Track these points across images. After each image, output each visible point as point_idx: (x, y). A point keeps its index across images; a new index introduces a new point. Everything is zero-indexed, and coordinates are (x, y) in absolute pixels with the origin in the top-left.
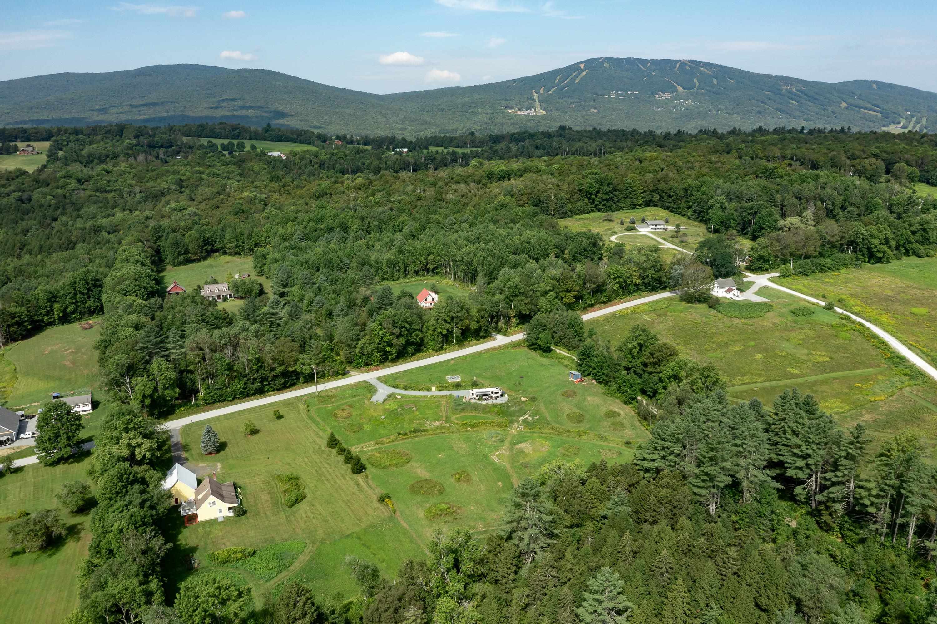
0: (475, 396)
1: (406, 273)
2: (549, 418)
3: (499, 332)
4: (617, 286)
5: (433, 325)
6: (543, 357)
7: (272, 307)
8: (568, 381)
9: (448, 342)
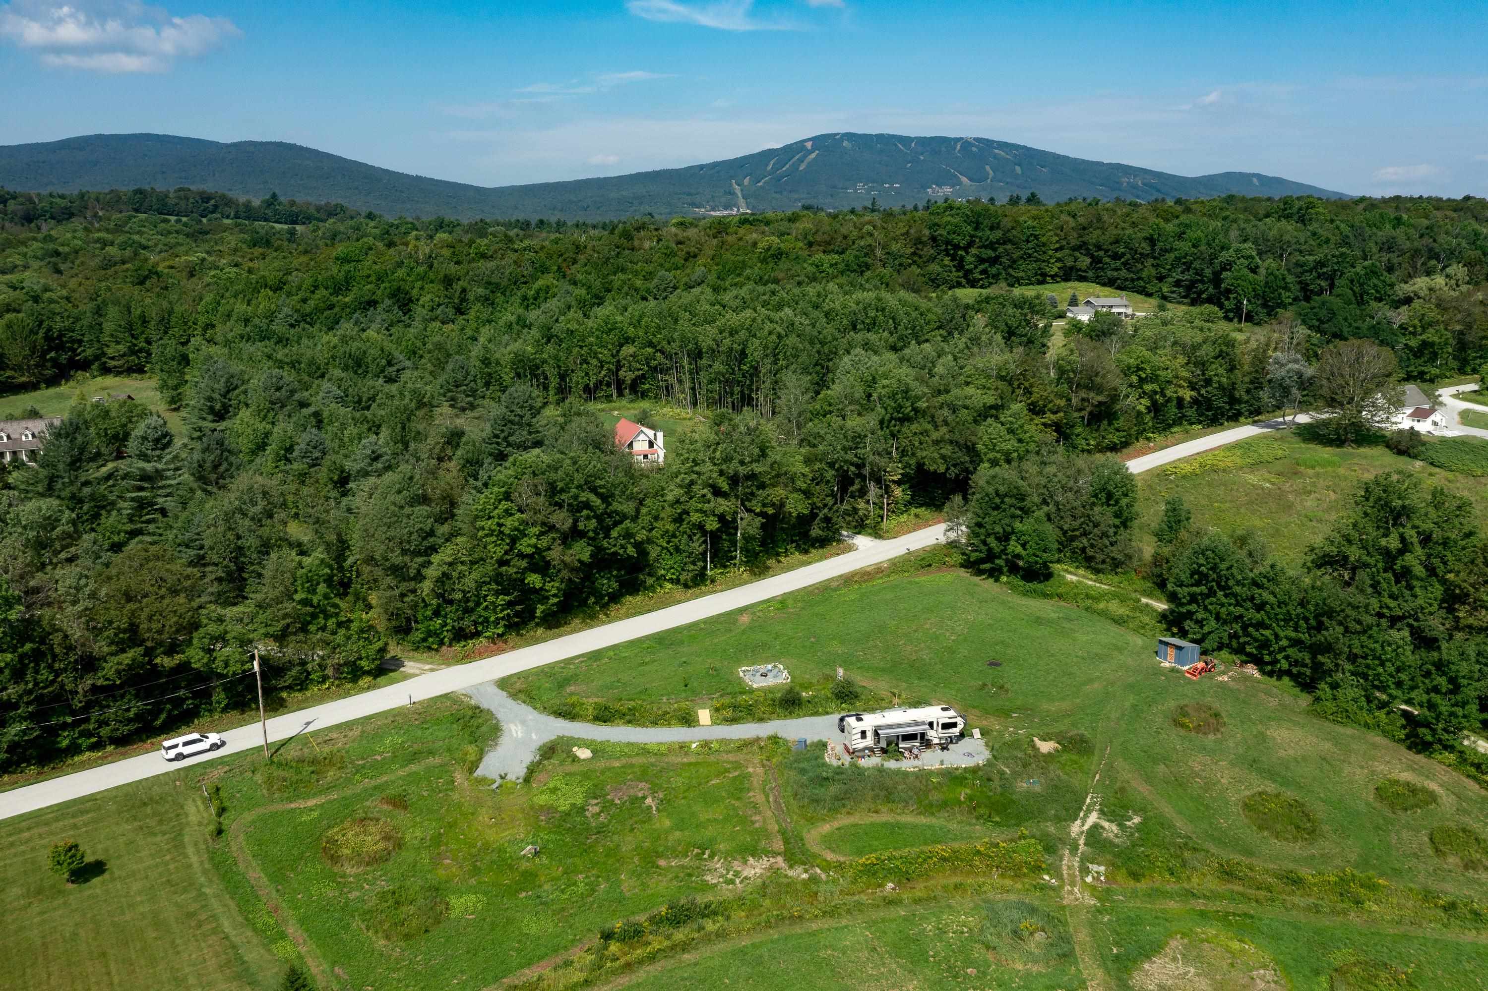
0: (869, 741)
1: (563, 391)
2: (1182, 825)
3: (860, 527)
4: (1146, 402)
5: (678, 501)
6: (1026, 594)
7: (144, 457)
8: (1158, 671)
9: (722, 559)
